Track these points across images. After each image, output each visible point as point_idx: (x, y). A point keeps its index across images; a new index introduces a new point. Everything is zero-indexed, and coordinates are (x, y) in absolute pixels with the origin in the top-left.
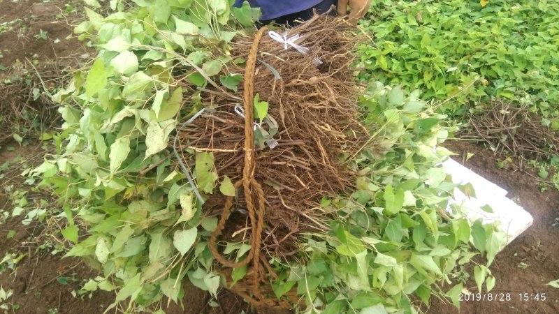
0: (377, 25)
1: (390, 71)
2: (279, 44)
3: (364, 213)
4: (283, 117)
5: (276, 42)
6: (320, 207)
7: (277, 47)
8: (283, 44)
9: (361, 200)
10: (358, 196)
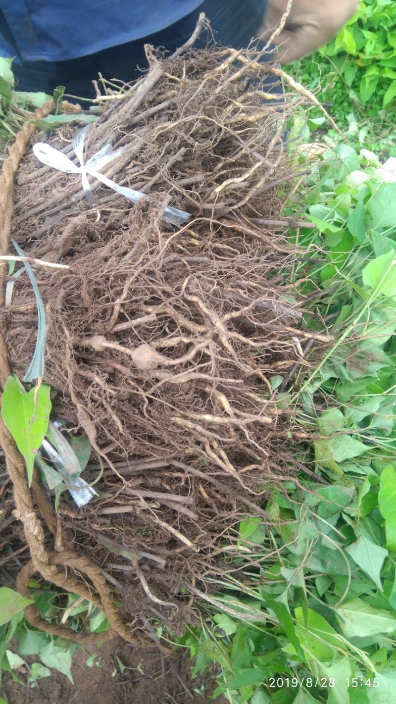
1: (361, 55)
2: (66, 179)
3: (337, 550)
4: (92, 434)
5: (58, 173)
6: (239, 543)
7: (63, 189)
8: (79, 178)
9: (327, 507)
10: (319, 500)
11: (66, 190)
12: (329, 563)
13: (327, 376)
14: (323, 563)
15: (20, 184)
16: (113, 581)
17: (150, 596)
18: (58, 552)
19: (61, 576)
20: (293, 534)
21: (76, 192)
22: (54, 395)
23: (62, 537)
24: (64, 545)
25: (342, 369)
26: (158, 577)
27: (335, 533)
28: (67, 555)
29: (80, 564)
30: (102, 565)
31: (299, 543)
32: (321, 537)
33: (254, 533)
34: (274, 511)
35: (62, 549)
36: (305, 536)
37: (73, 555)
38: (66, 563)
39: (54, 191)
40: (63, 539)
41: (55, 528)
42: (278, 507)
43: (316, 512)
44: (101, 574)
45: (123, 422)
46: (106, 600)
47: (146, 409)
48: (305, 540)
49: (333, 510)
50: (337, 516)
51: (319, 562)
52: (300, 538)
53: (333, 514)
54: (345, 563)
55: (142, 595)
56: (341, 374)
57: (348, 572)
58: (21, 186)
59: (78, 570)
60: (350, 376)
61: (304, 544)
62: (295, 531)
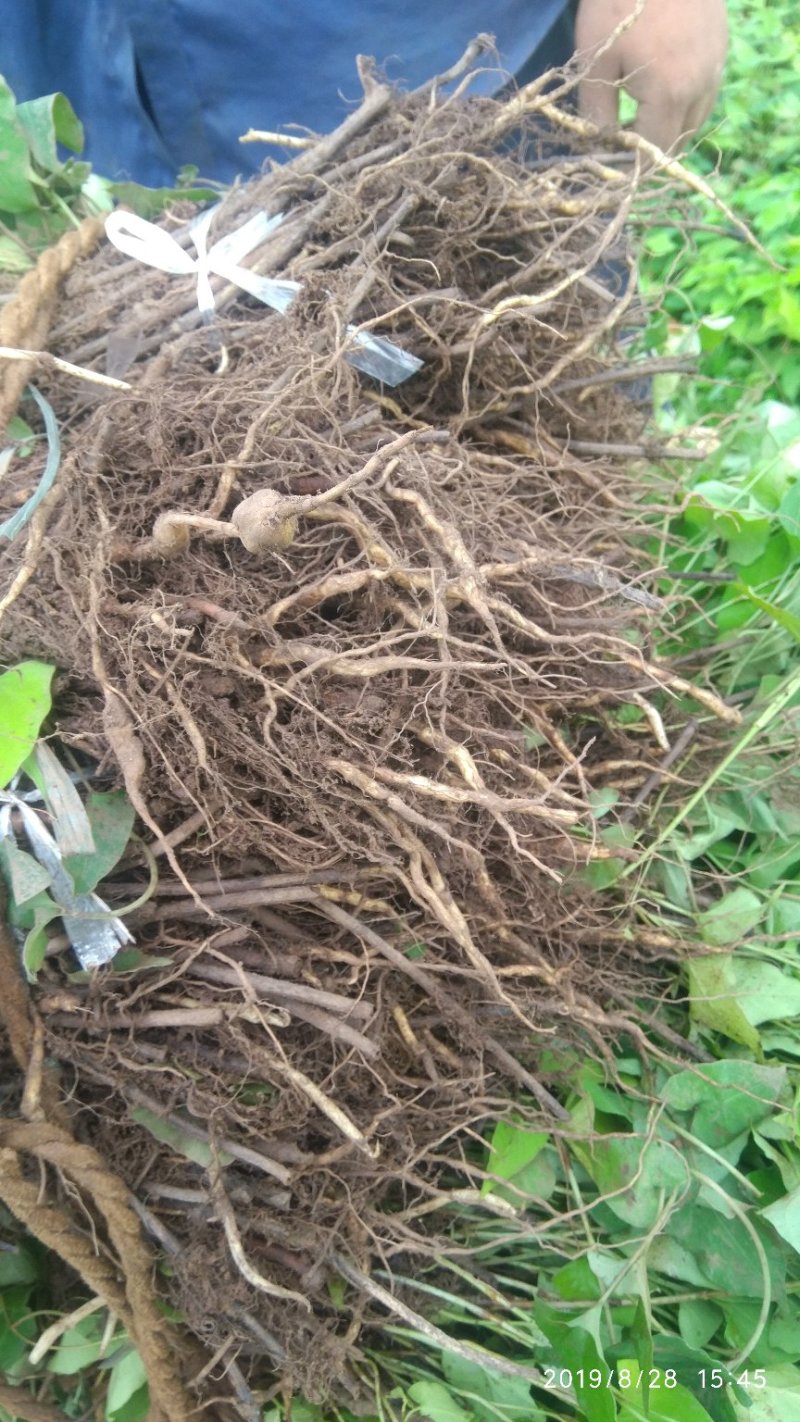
0: (758, 186)
2: (164, 285)
3: (737, 1218)
4: (132, 768)
5: (150, 275)
6: (487, 1186)
7: (157, 303)
8: (190, 283)
9: (716, 1117)
10: (696, 1097)
11: (163, 305)
12: (715, 1260)
13: (725, 823)
14: (700, 1259)
15: (70, 294)
16: (159, 1231)
17: (245, 1268)
18: (26, 1120)
19: (25, 1187)
20: (627, 1168)
21: (185, 311)
22: (61, 683)
23: (43, 1083)
24: (43, 1104)
25: (762, 807)
26: (271, 1226)
27: (735, 1180)
28: (48, 1130)
29: (77, 1160)
30: (135, 1187)
31: (638, 1194)
32: (697, 1184)
33: (527, 1168)
34: (580, 1121)
35: (40, 1114)
36: (656, 1180)
37: (64, 1135)
38: (43, 1151)
39: (137, 307)
40: (44, 1091)
41: (28, 1051)
42: (592, 1108)
43: (688, 1129)
44: (130, 1208)
45: (210, 750)
46: (138, 1289)
47: (272, 728)
48: (656, 1189)
49: (733, 1128)
50: (740, 1144)
51: (689, 1257)
52: (642, 1179)
53: (731, 1138)
54: (758, 1261)
55: (227, 1276)
56: (758, 818)
57: (762, 1291)
58: (71, 299)
59: (69, 1177)
60: (779, 823)
61: (653, 1202)
62: (632, 1164)
